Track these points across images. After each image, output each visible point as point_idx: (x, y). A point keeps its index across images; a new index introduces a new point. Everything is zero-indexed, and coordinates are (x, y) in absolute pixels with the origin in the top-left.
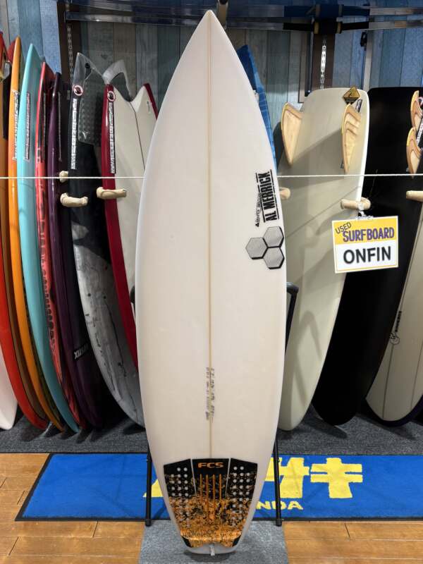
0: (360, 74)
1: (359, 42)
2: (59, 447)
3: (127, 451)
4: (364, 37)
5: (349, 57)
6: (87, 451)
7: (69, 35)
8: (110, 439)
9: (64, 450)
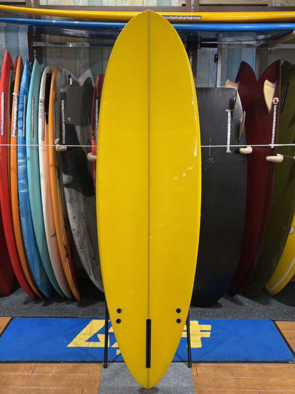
0: (215, 79)
1: (214, 60)
2: (19, 313)
3: (64, 316)
4: (216, 57)
5: (208, 69)
6: (37, 316)
7: (35, 55)
8: (53, 308)
9: (23, 315)
